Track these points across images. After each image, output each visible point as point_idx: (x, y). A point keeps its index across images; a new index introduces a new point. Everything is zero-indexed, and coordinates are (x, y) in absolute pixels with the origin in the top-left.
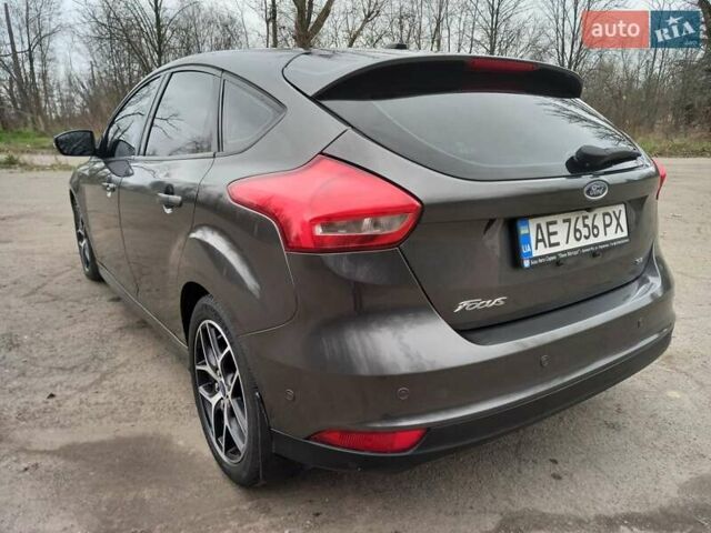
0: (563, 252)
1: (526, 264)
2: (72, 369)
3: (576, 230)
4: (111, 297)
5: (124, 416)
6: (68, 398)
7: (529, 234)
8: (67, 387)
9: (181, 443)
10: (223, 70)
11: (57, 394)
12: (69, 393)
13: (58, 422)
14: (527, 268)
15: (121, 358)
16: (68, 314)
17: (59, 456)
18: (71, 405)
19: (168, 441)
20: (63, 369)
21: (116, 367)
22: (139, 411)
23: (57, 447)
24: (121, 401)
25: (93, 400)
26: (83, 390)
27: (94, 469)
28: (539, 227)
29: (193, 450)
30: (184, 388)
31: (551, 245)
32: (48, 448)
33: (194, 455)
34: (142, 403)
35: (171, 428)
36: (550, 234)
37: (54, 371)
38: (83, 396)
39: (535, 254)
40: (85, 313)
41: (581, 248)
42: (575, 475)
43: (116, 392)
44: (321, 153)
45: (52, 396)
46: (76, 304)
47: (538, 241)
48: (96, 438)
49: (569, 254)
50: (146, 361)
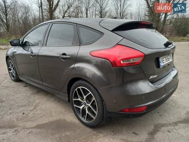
1: (161, 67)
2: (25, 106)
3: (166, 59)
4: (23, 86)
5: (48, 116)
6: (29, 113)
7: (161, 61)
8: (27, 111)
9: (69, 120)
10: (76, 24)
11: (25, 113)
12: (28, 112)
13: (30, 120)
15: (37, 101)
16: (14, 91)
17: (36, 128)
18: (31, 115)
19: (65, 120)
20: (22, 106)
21: (38, 104)
22: (52, 114)
23: (34, 126)
24: (45, 112)
25: (36, 113)
26: (31, 111)
27: (49, 130)
29: (73, 121)
30: (61, 107)
31: (164, 63)
32: (32, 127)
33: (74, 122)
34: (51, 112)
35: (63, 117)
37: (20, 107)
38: (33, 112)
39: (162, 65)
40: (19, 90)
42: (164, 115)
43: (42, 110)
44: (117, 44)
45: (24, 113)
46: (14, 88)
48: (44, 122)
49: (166, 65)
50: (45, 101)
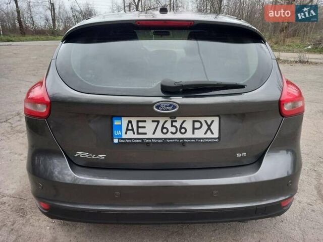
0: (147, 139)
1: (116, 141)
3: (163, 128)
7: (121, 125)
14: (115, 143)
28: (130, 122)
31: (138, 133)
36: (138, 127)
39: (124, 136)
41: (166, 139)
47: (127, 130)
49: (153, 141)
